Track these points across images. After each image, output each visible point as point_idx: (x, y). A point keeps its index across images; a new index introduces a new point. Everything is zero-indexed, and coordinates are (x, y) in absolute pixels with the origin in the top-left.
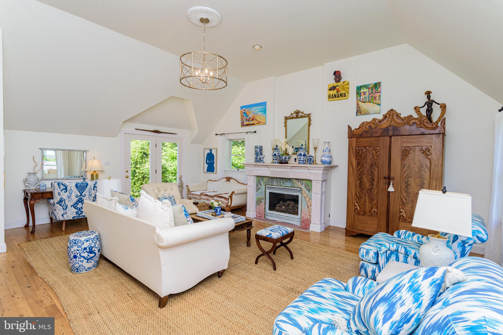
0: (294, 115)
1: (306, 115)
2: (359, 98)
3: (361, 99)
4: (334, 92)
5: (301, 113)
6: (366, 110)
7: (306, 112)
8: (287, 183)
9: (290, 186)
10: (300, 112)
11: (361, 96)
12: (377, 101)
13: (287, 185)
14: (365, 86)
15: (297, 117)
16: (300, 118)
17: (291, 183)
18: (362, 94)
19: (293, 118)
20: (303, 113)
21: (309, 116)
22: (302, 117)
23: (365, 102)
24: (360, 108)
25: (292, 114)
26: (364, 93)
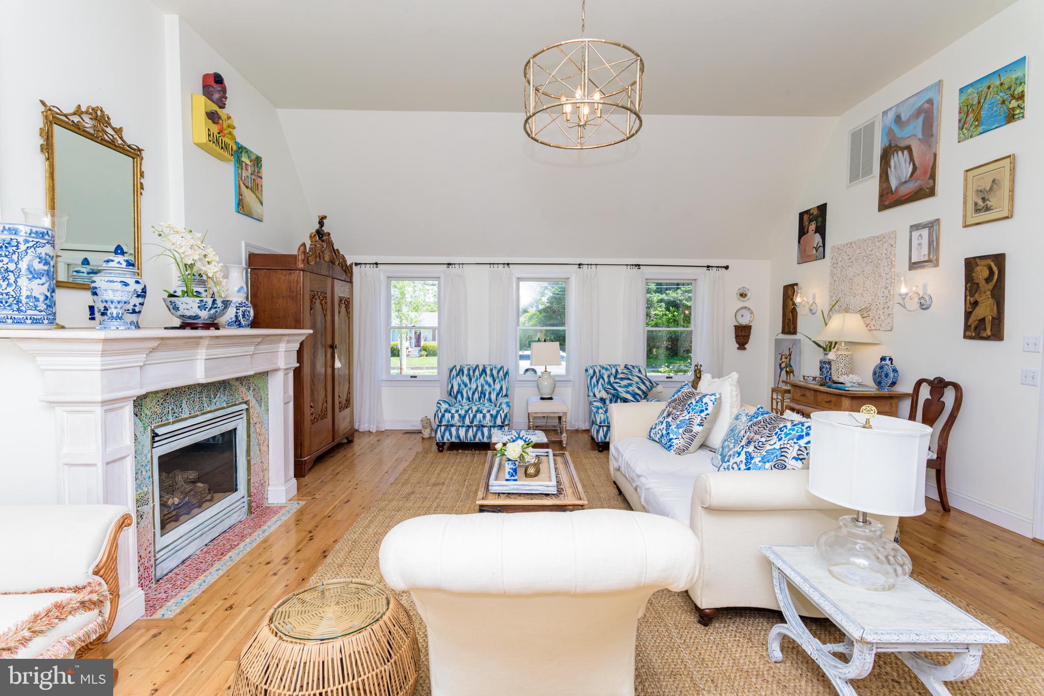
0: (86, 118)
1: (129, 146)
2: (240, 171)
3: (243, 178)
4: (215, 129)
5: (113, 129)
6: (249, 205)
7: (131, 138)
8: (218, 395)
9: (225, 405)
10: (110, 125)
11: (242, 169)
12: (259, 195)
13: (218, 406)
14: (247, 151)
15: (96, 137)
16: (103, 142)
17: (226, 392)
18: (244, 164)
19: (77, 129)
20: (119, 131)
21: (135, 153)
22: (111, 144)
23: (247, 187)
24: (241, 195)
25: (78, 112)
26: (246, 165)
